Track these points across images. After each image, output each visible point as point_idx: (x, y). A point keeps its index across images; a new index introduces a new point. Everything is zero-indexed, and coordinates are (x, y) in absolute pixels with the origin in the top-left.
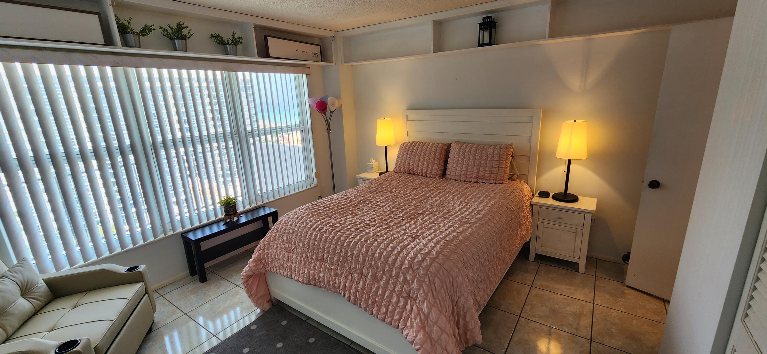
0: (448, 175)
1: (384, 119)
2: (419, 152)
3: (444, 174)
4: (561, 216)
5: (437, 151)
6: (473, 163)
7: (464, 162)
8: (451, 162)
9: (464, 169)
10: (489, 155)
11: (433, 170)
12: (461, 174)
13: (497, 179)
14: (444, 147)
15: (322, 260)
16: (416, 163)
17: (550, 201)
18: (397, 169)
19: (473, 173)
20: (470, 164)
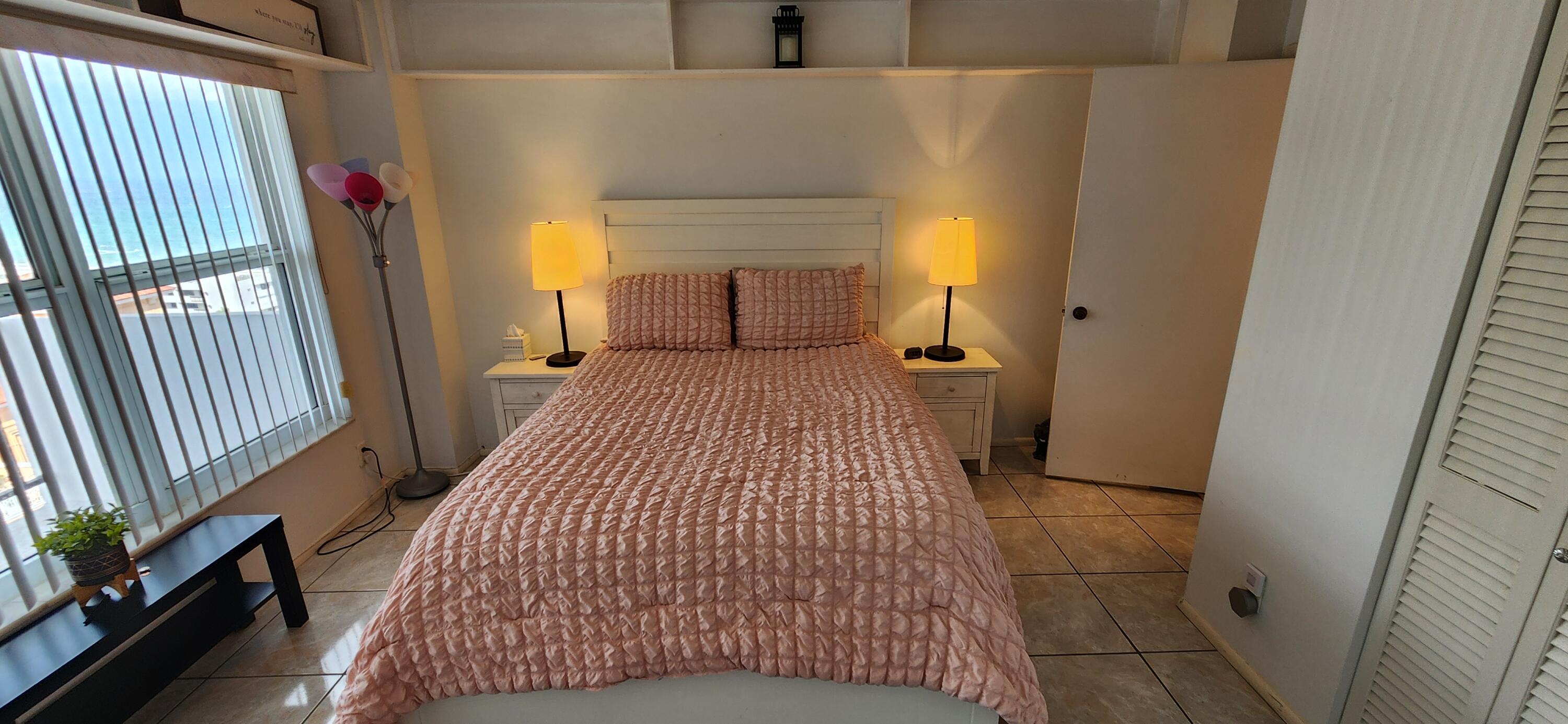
0: (746, 339)
1: (550, 223)
2: (671, 296)
3: (734, 341)
4: (952, 386)
5: (713, 291)
6: (798, 309)
7: (780, 308)
8: (747, 311)
9: (782, 323)
10: (826, 291)
11: (713, 333)
12: (776, 335)
13: (848, 336)
14: (723, 281)
15: (655, 602)
16: (669, 324)
17: (924, 364)
18: (620, 341)
19: (800, 331)
20: (793, 311)
